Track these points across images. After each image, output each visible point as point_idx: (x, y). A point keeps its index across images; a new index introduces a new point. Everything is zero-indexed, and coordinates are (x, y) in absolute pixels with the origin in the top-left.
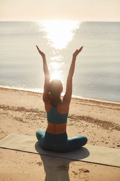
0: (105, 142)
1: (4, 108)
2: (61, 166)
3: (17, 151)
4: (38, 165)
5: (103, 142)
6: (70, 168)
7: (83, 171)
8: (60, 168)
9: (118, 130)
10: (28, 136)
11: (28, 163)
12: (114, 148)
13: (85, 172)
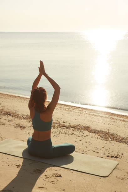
0: (97, 151)
1: (14, 116)
2: (37, 169)
3: (4, 155)
4: (16, 167)
5: (94, 151)
6: (45, 172)
7: (56, 176)
8: (35, 171)
9: (117, 141)
10: (22, 142)
11: (7, 165)
12: (102, 157)
13: (58, 176)
